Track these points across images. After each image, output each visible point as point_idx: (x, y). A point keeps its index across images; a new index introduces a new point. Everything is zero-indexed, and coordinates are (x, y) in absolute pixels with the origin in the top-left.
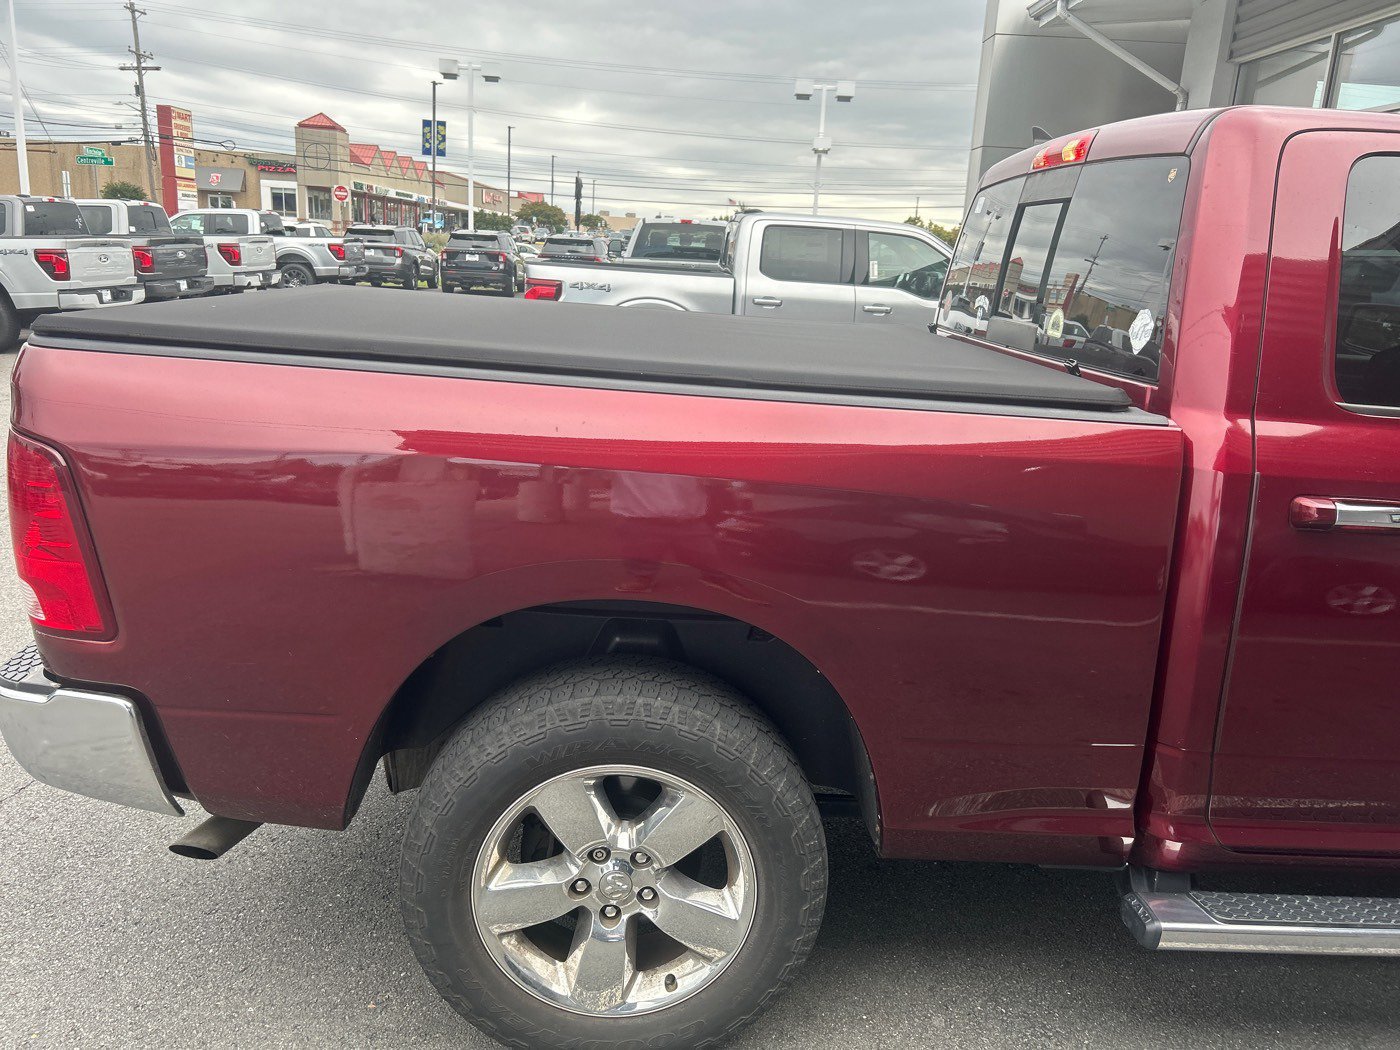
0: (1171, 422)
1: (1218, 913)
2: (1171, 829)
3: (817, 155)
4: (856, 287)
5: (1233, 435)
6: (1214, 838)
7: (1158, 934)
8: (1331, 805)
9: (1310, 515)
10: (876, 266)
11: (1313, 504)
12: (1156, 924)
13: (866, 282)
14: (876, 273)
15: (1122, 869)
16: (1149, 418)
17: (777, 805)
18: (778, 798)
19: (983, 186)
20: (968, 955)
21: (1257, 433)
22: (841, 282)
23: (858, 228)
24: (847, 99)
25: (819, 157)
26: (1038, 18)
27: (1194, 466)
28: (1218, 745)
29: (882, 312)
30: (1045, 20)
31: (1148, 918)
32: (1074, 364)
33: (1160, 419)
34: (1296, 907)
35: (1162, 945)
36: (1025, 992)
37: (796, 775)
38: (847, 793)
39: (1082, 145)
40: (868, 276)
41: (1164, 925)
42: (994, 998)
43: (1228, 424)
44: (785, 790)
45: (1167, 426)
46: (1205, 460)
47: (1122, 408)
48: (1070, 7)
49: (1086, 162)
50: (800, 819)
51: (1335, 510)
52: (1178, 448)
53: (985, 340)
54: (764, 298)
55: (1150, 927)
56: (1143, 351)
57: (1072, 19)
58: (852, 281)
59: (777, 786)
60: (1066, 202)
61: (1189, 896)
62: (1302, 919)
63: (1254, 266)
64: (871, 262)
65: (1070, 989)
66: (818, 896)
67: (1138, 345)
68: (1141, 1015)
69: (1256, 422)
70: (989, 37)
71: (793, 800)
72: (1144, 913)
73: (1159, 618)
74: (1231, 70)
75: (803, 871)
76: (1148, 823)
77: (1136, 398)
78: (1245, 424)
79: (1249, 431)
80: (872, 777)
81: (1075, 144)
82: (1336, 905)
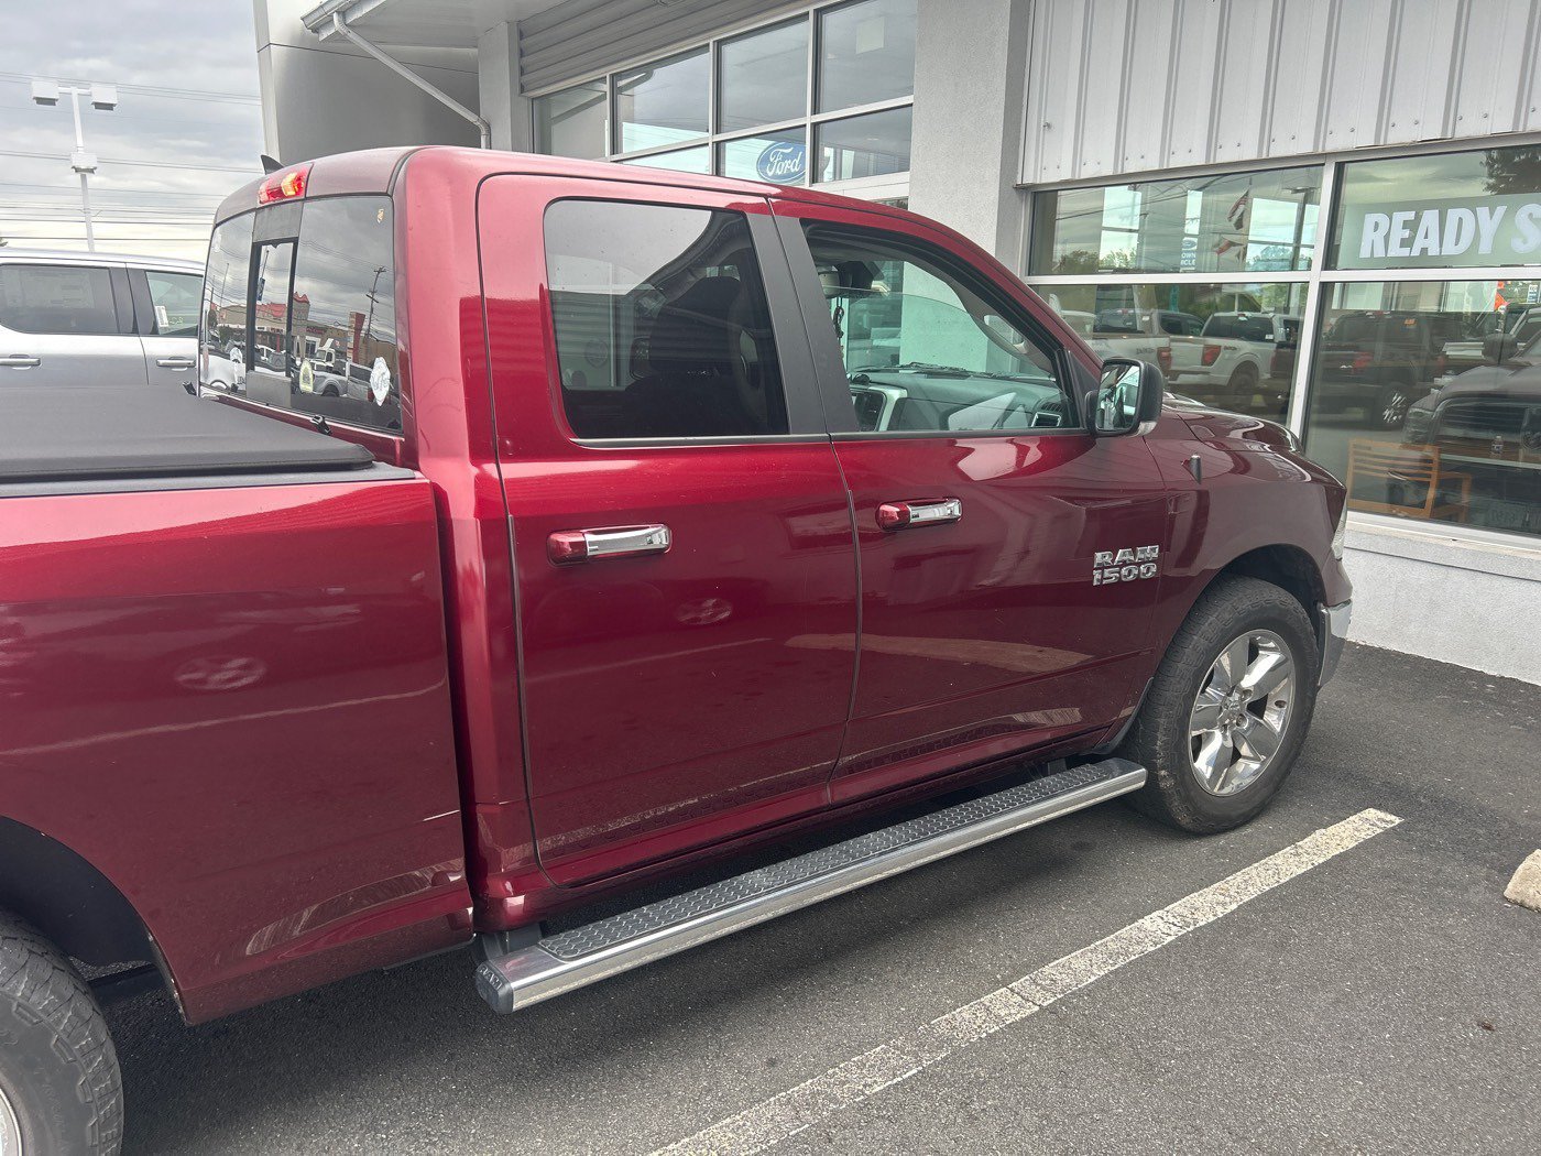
0: (418, 474)
1: (565, 953)
2: (508, 885)
3: (79, 175)
4: (143, 339)
5: (482, 482)
6: (549, 881)
7: (510, 996)
8: (671, 809)
9: (565, 550)
10: (164, 312)
11: (566, 539)
12: (507, 986)
13: (155, 332)
14: (166, 320)
15: (471, 941)
16: (394, 473)
17: (20, 1014)
18: (19, 1005)
19: (218, 222)
20: (341, 1091)
21: (504, 477)
22: (119, 332)
23: (129, 266)
24: (109, 107)
25: (84, 177)
26: (316, 30)
27: (453, 516)
28: (530, 791)
29: (183, 366)
30: (325, 34)
31: (499, 983)
32: (320, 421)
33: (407, 472)
34: (634, 921)
35: (517, 1005)
36: (406, 1106)
37: (44, 969)
38: (143, 963)
39: (299, 179)
40: (155, 323)
41: (514, 985)
42: (373, 1127)
43: (475, 471)
44: (28, 993)
45: (414, 479)
46: (463, 509)
47: (366, 465)
48: (349, 21)
49: (306, 199)
50: (59, 1022)
51: (585, 542)
52: (430, 500)
53: (246, 398)
54: (11, 357)
55: (502, 992)
56: (386, 401)
57: (352, 35)
58: (135, 332)
59: (15, 990)
60: (295, 241)
61: (539, 946)
62: (639, 931)
63: (471, 310)
64: (156, 307)
65: (455, 1082)
66: (106, 1103)
67: (381, 395)
68: (527, 1079)
69: (501, 465)
70: (264, 46)
71: (43, 1000)
72: (495, 979)
73: (445, 681)
74: (525, 104)
75: (77, 1080)
76: (486, 887)
77: (384, 452)
78: (490, 468)
79: (496, 475)
80: (151, 938)
81: (292, 176)
82: (667, 907)
